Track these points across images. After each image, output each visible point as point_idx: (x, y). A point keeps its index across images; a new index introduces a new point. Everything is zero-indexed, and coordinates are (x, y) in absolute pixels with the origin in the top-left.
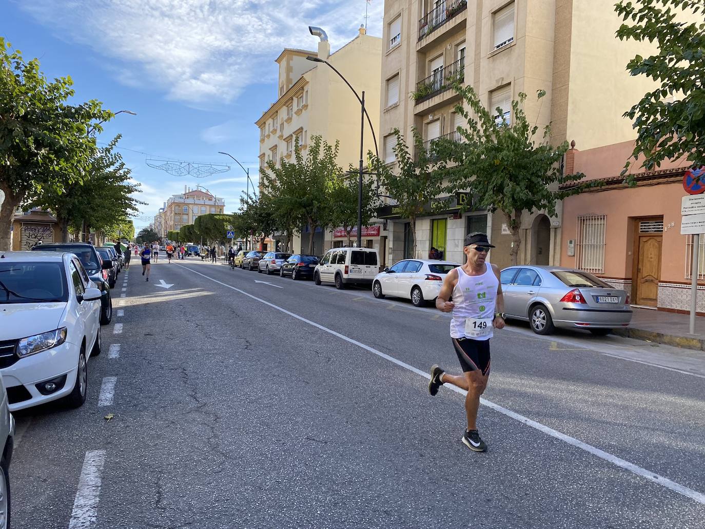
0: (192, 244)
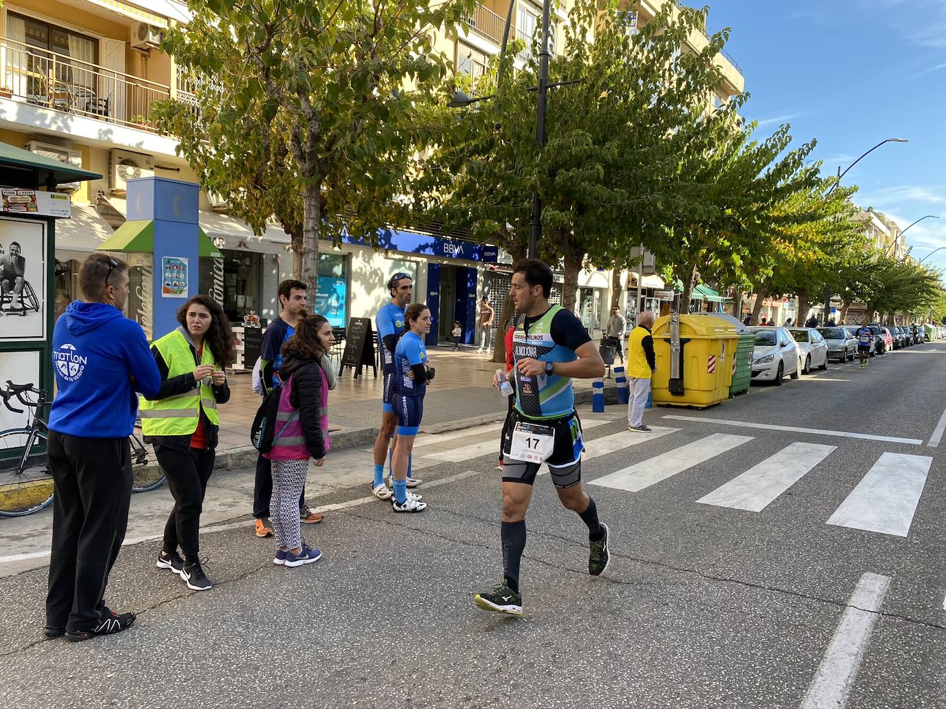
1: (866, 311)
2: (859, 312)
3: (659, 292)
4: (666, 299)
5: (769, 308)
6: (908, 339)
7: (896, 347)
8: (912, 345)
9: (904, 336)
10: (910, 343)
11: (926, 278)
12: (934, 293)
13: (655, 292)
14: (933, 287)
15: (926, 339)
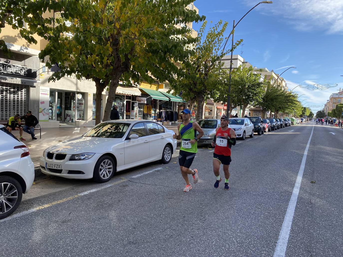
0: (335, 118)
1: (262, 111)
2: (259, 111)
3: (139, 98)
4: (142, 102)
5: (222, 110)
6: (281, 125)
7: (269, 131)
8: (284, 127)
9: (279, 123)
10: (283, 126)
11: (291, 96)
12: (295, 103)
13: (137, 98)
14: (295, 101)
15: (292, 124)
